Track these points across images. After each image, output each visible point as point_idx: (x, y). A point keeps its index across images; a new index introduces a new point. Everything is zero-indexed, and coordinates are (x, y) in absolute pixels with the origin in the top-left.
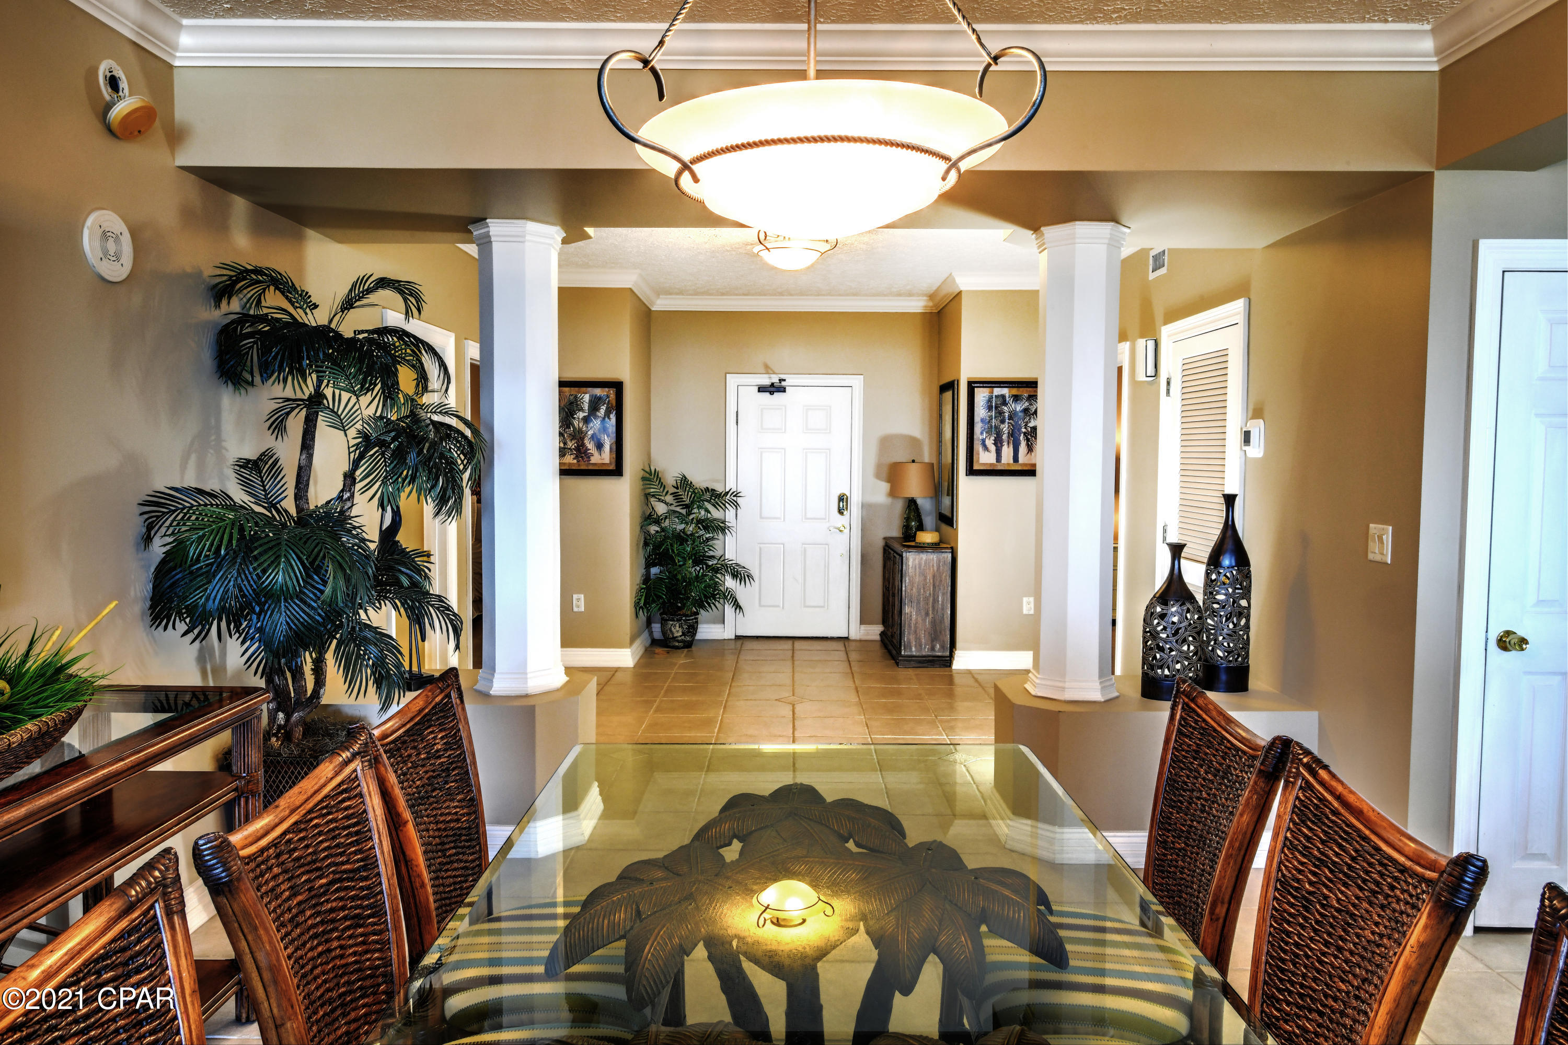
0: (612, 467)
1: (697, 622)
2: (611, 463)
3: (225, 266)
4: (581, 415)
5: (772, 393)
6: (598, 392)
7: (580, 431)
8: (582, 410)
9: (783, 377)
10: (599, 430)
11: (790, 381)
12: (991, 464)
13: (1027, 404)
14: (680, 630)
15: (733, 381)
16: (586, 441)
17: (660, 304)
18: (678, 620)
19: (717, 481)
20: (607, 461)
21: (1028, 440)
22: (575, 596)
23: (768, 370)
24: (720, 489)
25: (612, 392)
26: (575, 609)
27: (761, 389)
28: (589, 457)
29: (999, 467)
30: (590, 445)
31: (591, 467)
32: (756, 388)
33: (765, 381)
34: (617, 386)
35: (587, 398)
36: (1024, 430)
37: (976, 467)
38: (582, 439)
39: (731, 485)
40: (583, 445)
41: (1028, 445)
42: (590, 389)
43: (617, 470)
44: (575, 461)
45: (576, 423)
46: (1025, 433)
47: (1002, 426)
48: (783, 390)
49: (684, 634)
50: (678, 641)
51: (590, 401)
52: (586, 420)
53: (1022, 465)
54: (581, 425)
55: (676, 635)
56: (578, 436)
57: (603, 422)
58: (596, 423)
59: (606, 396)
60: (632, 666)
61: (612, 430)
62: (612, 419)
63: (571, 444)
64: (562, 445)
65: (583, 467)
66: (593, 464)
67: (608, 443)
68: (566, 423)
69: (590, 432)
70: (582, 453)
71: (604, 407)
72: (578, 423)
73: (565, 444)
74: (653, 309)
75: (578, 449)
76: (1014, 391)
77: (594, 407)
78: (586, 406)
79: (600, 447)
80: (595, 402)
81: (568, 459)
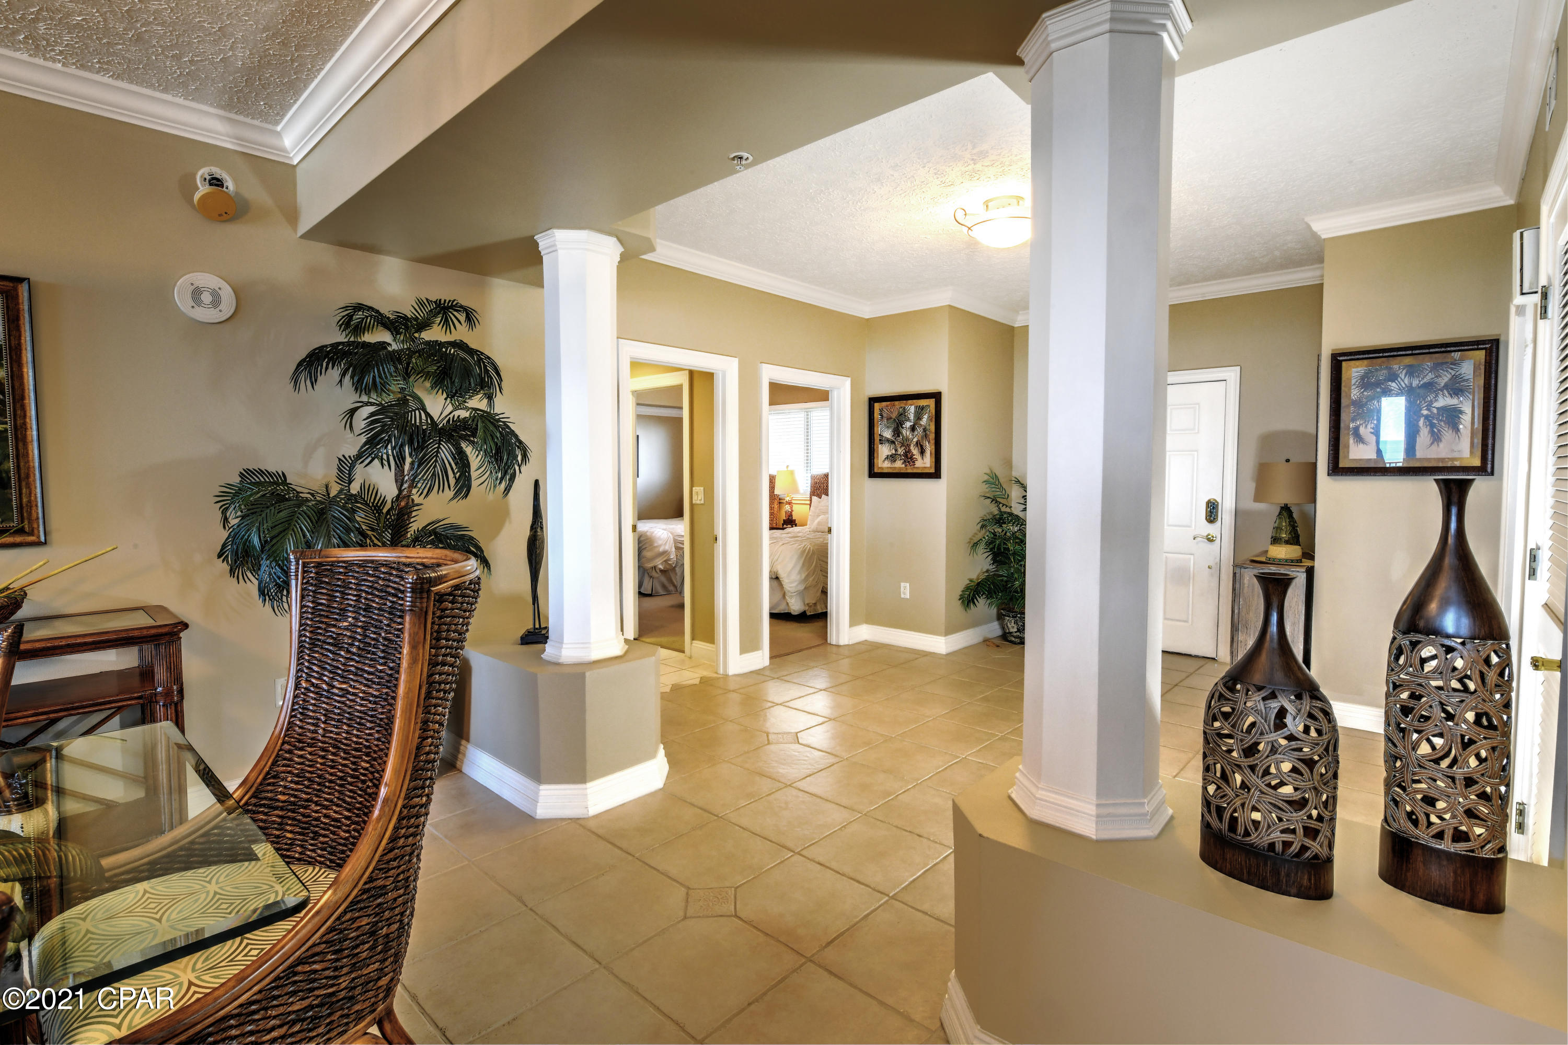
0: (933, 471)
2: (931, 467)
4: (908, 424)
6: (923, 402)
7: (907, 439)
8: (908, 420)
10: (922, 437)
13: (1430, 376)
14: (1016, 627)
16: (912, 448)
18: (1013, 617)
20: (928, 465)
21: (1432, 426)
22: (902, 584)
25: (931, 402)
26: (903, 596)
28: (914, 462)
29: (1382, 465)
30: (915, 451)
31: (915, 471)
34: (937, 396)
35: (912, 409)
36: (1425, 412)
37: (1343, 465)
38: (909, 446)
40: (910, 451)
41: (1432, 433)
42: (915, 401)
43: (936, 474)
44: (903, 466)
45: (904, 432)
46: (1426, 417)
50: (1015, 637)
51: (915, 411)
52: (913, 429)
53: (1420, 460)
54: (908, 434)
55: (1011, 630)
56: (906, 443)
57: (925, 430)
58: (919, 431)
59: (928, 406)
60: (944, 653)
61: (932, 436)
62: (933, 428)
63: (901, 451)
64: (894, 452)
65: (909, 471)
66: (918, 468)
67: (929, 448)
68: (897, 432)
69: (915, 440)
70: (908, 458)
71: (926, 416)
72: (906, 432)
73: (896, 450)
74: (1016, 326)
75: (906, 455)
76: (1408, 361)
77: (918, 417)
78: (912, 417)
79: (922, 452)
80: (920, 411)
81: (899, 464)
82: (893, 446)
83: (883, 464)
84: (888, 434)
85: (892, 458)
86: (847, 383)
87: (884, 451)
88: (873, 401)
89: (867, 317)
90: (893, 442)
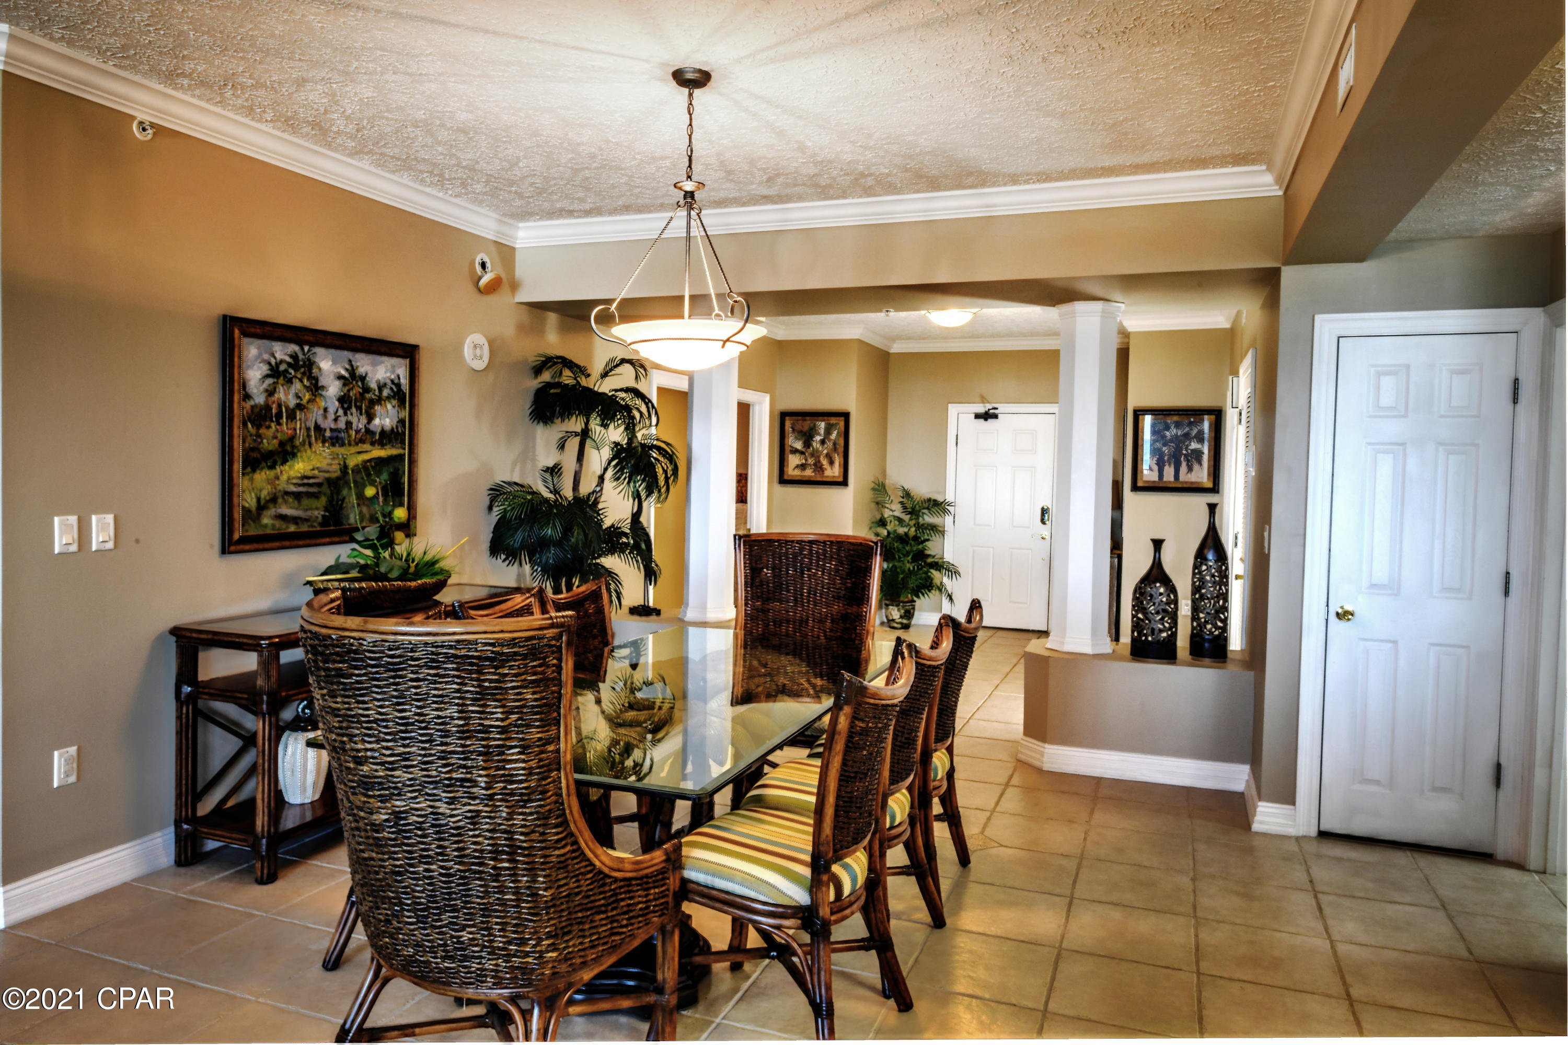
0: (841, 479)
1: (914, 609)
2: (839, 476)
3: (540, 355)
4: (818, 438)
5: (986, 419)
6: (833, 420)
7: (817, 451)
8: (819, 434)
9: (995, 405)
10: (831, 450)
11: (1002, 408)
12: (1154, 482)
13: (1187, 429)
14: (899, 613)
15: (953, 409)
16: (822, 458)
17: (897, 348)
18: (896, 606)
19: (939, 493)
20: (837, 474)
21: (1188, 461)
23: (983, 400)
24: (940, 499)
25: (840, 421)
27: (978, 416)
28: (823, 471)
29: (1161, 485)
30: (825, 462)
31: (825, 479)
32: (973, 416)
33: (981, 409)
34: (846, 416)
35: (823, 424)
36: (1184, 452)
37: (1140, 484)
38: (819, 457)
39: (949, 497)
40: (819, 461)
41: (1188, 465)
42: (825, 418)
43: (844, 483)
44: (813, 474)
45: (814, 444)
46: (1185, 455)
47: (1164, 449)
48: (995, 416)
49: (901, 617)
51: (825, 427)
52: (823, 442)
53: (1182, 482)
54: (818, 446)
55: (895, 617)
56: (816, 455)
57: (835, 444)
58: (829, 444)
59: (837, 424)
61: (841, 450)
62: (842, 442)
63: (811, 461)
64: (804, 461)
65: (819, 479)
66: (827, 477)
67: (838, 460)
68: (807, 444)
69: (825, 452)
70: (818, 467)
71: (835, 432)
72: (816, 444)
73: (806, 460)
74: (892, 351)
75: (815, 465)
76: (1175, 418)
77: (828, 431)
78: (822, 431)
79: (831, 463)
80: (829, 428)
81: (809, 473)
82: (803, 456)
83: (792, 471)
84: (799, 445)
85: (803, 467)
86: (767, 399)
87: (793, 461)
88: (784, 415)
89: (779, 338)
90: (802, 453)
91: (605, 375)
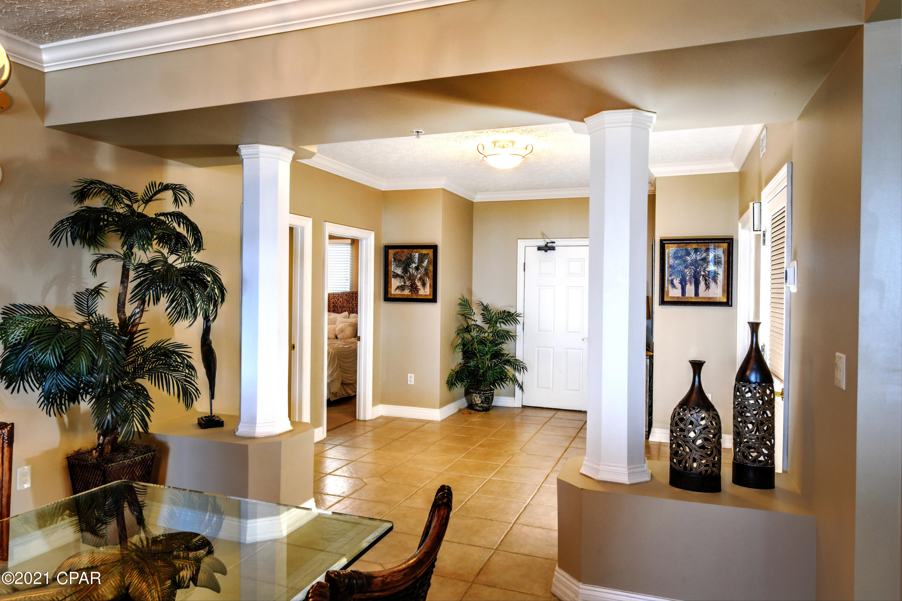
0: (431, 297)
1: (493, 395)
2: (430, 295)
3: (80, 181)
4: (414, 265)
5: (546, 251)
6: (424, 251)
7: (413, 275)
8: (414, 262)
9: (553, 240)
10: (424, 275)
11: (558, 242)
12: (678, 297)
13: (704, 255)
14: (480, 400)
15: (521, 244)
16: (416, 281)
17: (478, 198)
18: (478, 393)
19: (512, 307)
20: (428, 293)
21: (706, 280)
22: (409, 375)
23: (544, 236)
24: (512, 311)
25: (430, 252)
26: (409, 383)
27: (540, 249)
28: (418, 291)
29: (684, 300)
30: (419, 284)
31: (419, 297)
32: (536, 248)
33: (542, 243)
34: (434, 248)
35: (417, 255)
36: (703, 273)
37: (666, 299)
38: (414, 280)
39: (519, 310)
40: (415, 283)
41: (706, 284)
42: (419, 250)
43: (433, 299)
44: (410, 293)
45: (411, 270)
46: (703, 276)
47: (686, 270)
48: (553, 248)
49: (482, 402)
50: (479, 407)
51: (419, 257)
52: (417, 268)
53: (701, 298)
54: (413, 272)
55: (477, 402)
56: (412, 278)
57: (426, 270)
58: (422, 270)
59: (428, 254)
60: (440, 420)
61: (431, 274)
62: (431, 268)
63: (408, 283)
64: (403, 283)
65: (414, 297)
66: (421, 295)
67: (428, 282)
68: (405, 270)
69: (419, 276)
70: (414, 288)
71: (426, 261)
72: (412, 271)
73: (405, 283)
74: (474, 201)
75: (412, 286)
76: (694, 246)
77: (421, 261)
78: (416, 260)
79: (424, 285)
80: (422, 258)
81: (407, 292)
82: (402, 280)
83: (394, 291)
84: (399, 271)
85: (402, 288)
86: (372, 235)
87: (395, 283)
88: (387, 248)
89: (383, 190)
90: (402, 277)
91: (147, 201)
